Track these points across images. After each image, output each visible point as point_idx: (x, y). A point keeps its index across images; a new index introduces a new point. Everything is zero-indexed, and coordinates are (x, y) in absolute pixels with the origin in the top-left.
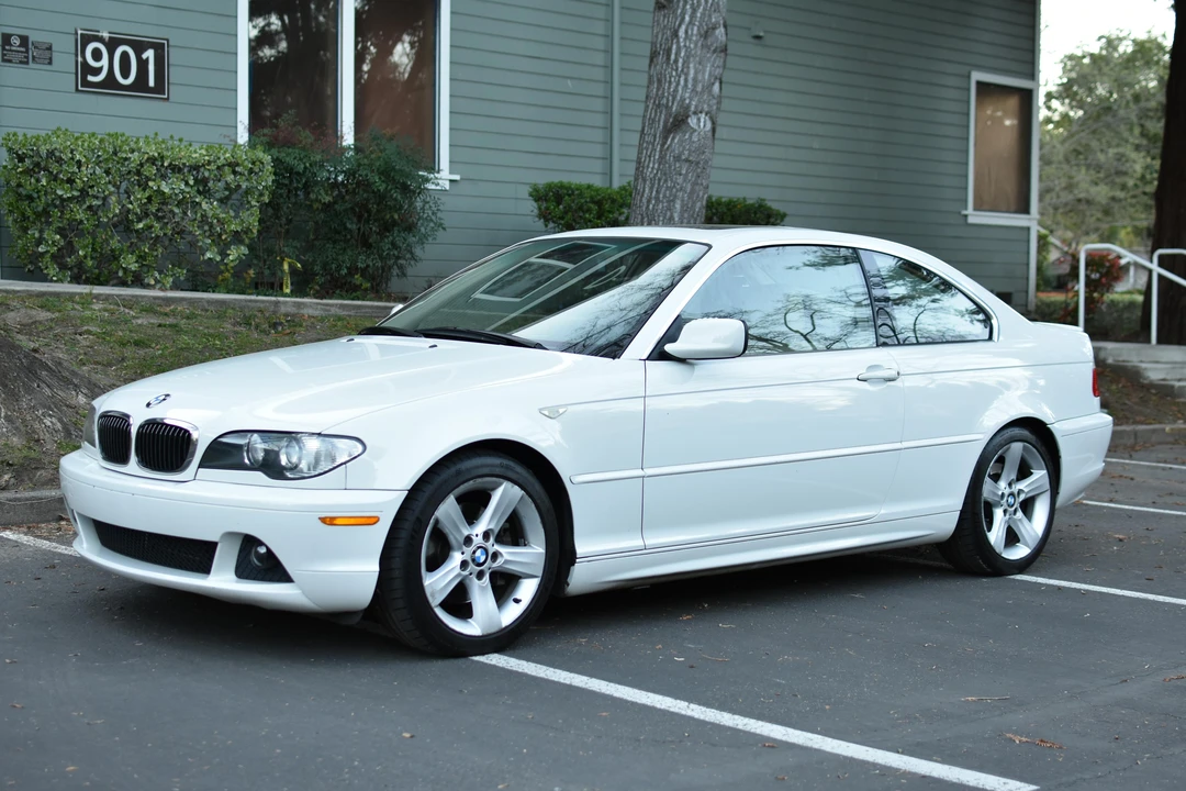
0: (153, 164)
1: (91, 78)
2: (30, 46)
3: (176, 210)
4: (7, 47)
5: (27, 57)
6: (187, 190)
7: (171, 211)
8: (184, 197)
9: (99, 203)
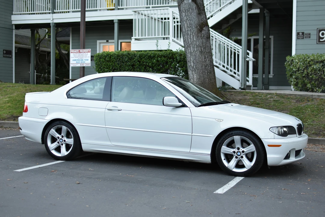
0: (313, 61)
1: (321, 40)
2: (305, 34)
3: (319, 72)
4: (298, 35)
5: (304, 37)
6: (320, 67)
7: (317, 73)
8: (320, 69)
9: (302, 71)
